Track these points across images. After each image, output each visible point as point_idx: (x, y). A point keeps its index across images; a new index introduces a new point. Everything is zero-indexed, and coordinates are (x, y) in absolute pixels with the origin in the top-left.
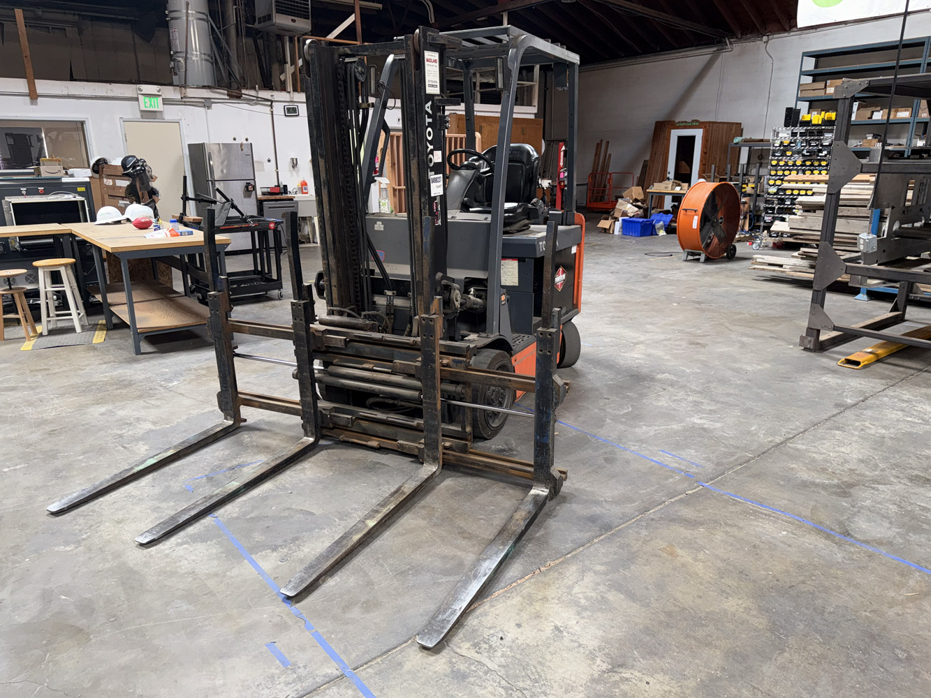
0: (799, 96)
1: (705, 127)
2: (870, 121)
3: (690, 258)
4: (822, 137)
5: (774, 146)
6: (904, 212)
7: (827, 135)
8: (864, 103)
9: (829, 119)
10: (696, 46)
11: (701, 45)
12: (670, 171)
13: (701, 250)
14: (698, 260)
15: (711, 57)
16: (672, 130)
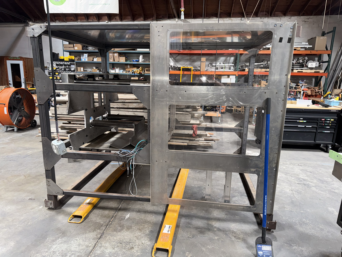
0: (64, 49)
1: (23, 60)
2: (93, 62)
3: (9, 129)
4: (70, 67)
5: (49, 70)
6: (94, 111)
7: (72, 66)
8: (90, 55)
9: (72, 59)
10: (14, 22)
11: (16, 22)
12: (10, 81)
13: (13, 125)
14: (13, 130)
15: (22, 29)
16: (7, 61)
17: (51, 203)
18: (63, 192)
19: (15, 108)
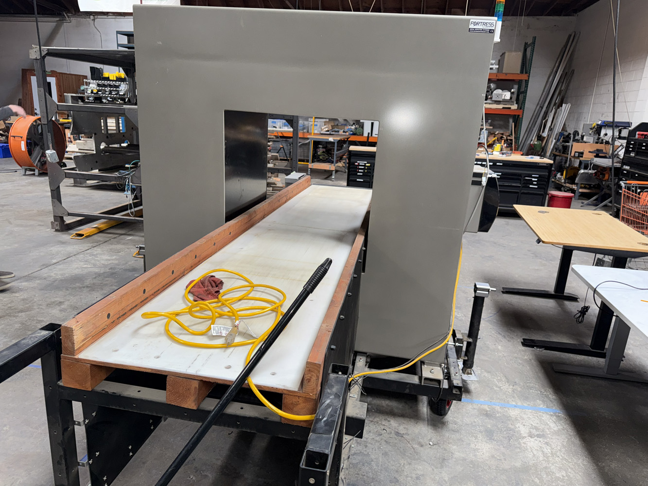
1: (56, 76)
3: (28, 173)
5: (87, 93)
6: (107, 137)
9: (121, 77)
10: (42, 14)
11: (46, 14)
12: (36, 110)
13: (34, 167)
14: (34, 174)
15: (56, 25)
16: (31, 77)
17: (57, 224)
18: (68, 213)
19: (36, 144)
